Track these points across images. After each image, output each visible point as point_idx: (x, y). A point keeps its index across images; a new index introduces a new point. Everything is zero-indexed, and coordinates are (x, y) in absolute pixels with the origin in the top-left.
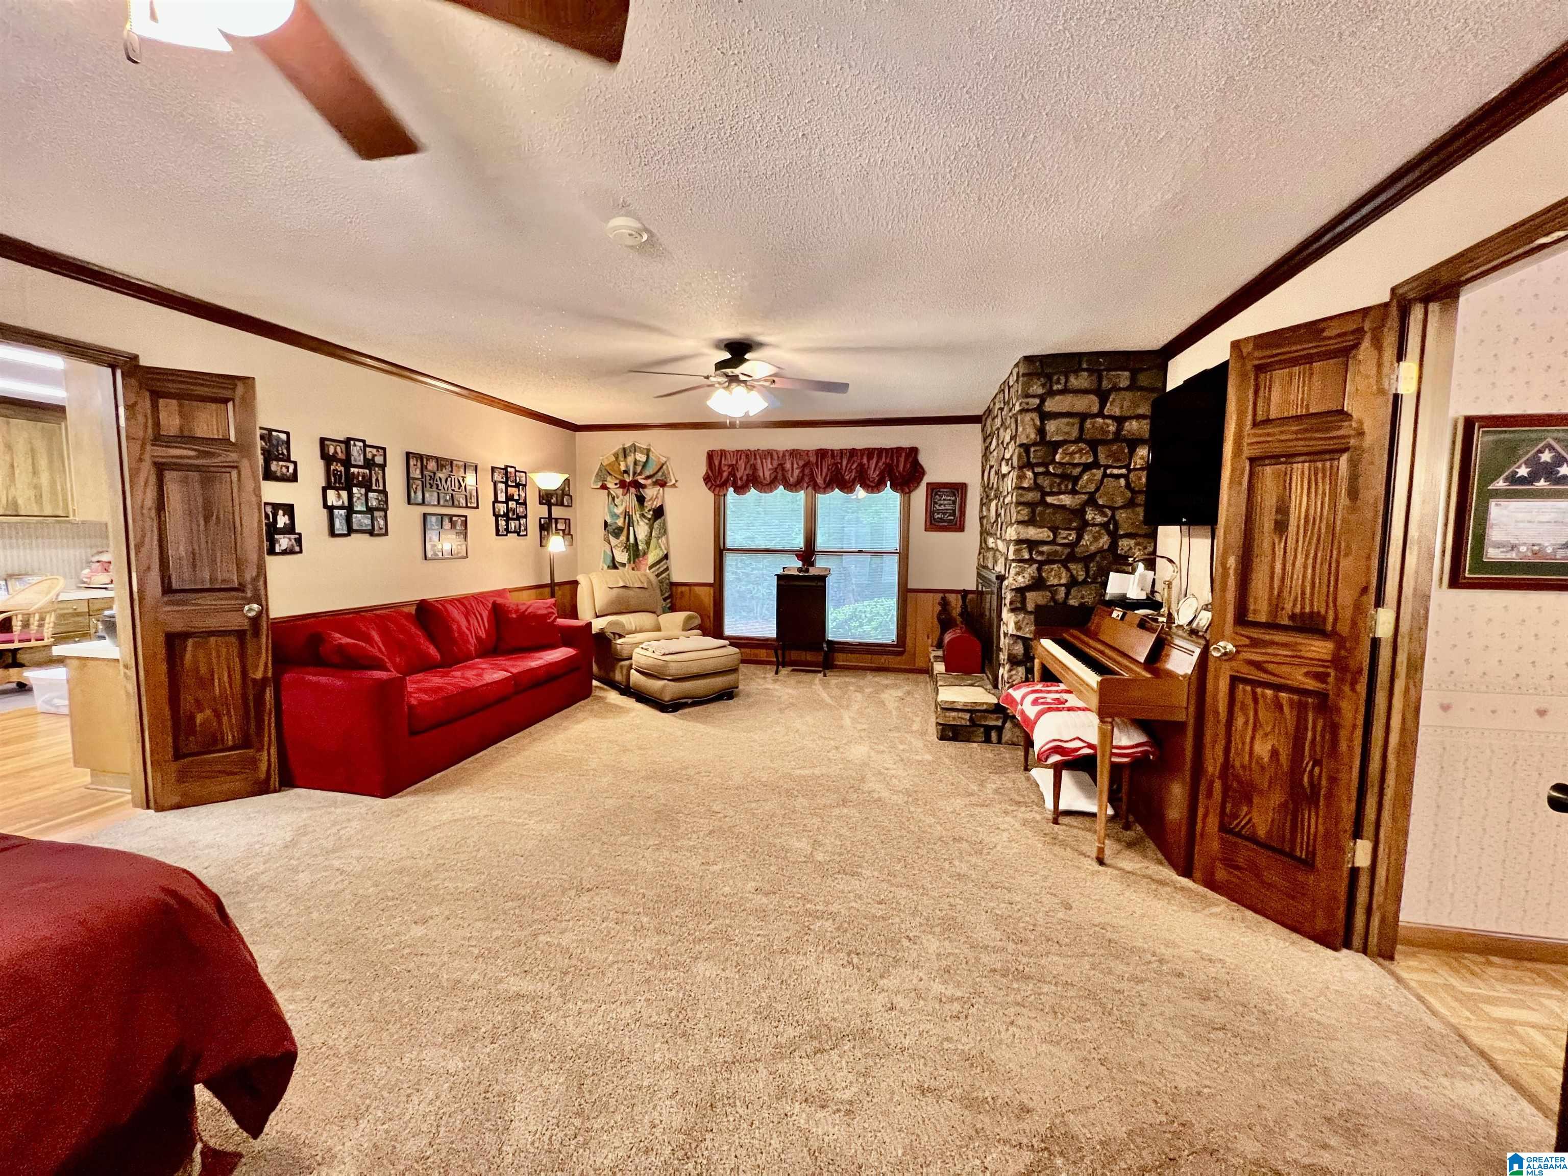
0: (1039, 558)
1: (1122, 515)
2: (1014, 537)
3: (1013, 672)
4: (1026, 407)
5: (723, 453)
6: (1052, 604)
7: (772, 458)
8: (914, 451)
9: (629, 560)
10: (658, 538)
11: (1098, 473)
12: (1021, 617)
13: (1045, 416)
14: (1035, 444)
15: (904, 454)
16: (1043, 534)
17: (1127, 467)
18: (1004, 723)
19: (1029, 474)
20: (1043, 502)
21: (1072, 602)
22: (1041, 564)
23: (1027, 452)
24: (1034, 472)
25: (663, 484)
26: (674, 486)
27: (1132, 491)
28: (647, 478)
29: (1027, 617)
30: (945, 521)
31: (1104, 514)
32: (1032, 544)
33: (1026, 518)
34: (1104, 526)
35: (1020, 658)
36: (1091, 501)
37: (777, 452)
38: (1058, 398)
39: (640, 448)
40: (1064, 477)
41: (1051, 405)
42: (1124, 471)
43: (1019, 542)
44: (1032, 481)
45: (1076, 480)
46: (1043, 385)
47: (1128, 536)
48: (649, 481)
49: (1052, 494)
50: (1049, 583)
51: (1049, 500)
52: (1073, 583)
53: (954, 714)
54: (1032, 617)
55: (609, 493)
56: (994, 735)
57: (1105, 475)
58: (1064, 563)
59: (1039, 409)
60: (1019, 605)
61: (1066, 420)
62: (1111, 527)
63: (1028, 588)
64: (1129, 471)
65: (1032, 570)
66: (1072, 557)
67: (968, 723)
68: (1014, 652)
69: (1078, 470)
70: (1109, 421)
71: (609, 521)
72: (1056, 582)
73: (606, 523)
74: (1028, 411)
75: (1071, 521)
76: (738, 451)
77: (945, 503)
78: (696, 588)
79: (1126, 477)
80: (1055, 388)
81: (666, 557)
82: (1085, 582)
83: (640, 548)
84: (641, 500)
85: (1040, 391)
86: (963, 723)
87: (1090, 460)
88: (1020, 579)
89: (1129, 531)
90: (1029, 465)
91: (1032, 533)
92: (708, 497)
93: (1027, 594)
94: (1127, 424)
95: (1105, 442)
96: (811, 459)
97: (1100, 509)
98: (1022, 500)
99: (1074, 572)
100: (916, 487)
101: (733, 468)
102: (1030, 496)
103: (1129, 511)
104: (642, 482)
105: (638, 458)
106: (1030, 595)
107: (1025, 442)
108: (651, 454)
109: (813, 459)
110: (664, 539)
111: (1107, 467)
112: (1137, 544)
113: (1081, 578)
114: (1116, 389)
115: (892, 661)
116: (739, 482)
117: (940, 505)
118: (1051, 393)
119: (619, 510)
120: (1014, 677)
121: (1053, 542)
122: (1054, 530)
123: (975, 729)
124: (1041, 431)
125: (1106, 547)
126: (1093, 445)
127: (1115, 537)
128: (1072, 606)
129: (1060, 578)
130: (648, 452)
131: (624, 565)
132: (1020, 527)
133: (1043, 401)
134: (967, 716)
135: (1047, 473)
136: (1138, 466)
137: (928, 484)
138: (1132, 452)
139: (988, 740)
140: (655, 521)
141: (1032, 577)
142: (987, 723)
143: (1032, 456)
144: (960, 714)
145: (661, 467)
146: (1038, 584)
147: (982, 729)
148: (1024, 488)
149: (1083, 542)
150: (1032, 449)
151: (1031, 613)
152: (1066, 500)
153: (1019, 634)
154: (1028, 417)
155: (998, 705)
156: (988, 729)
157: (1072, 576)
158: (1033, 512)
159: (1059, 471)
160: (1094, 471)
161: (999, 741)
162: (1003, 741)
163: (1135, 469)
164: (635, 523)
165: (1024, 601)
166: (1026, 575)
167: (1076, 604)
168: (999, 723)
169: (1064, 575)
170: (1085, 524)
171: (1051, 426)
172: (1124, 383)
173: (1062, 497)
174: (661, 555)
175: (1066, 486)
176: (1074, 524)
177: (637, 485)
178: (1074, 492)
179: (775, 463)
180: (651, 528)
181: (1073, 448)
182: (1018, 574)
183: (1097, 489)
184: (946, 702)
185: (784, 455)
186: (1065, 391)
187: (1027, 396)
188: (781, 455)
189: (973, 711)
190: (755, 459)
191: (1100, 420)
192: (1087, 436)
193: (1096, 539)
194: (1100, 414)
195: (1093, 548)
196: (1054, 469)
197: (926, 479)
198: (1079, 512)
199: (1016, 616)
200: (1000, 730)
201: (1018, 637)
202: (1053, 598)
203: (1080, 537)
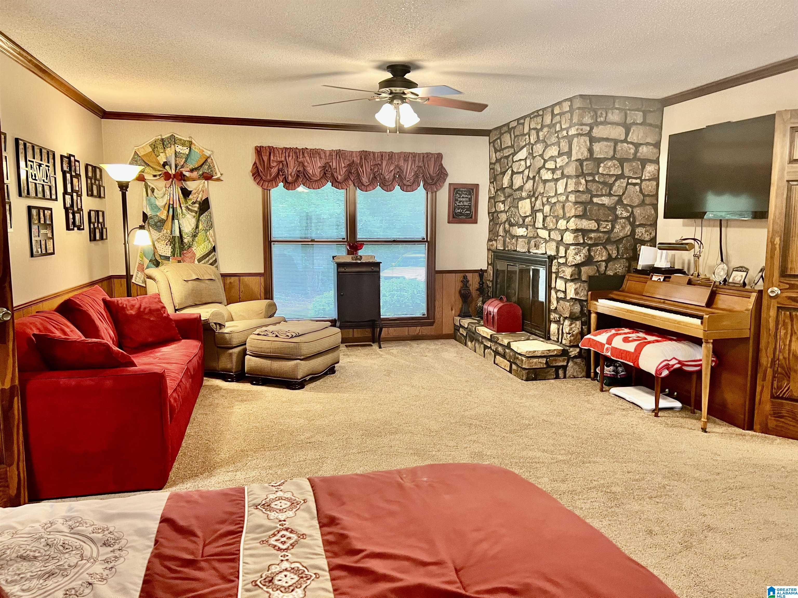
0: (589, 242)
1: (637, 211)
2: (574, 227)
3: (573, 325)
4: (581, 132)
5: (271, 150)
6: (597, 274)
7: (320, 158)
8: (439, 156)
9: (173, 253)
10: (206, 231)
11: (623, 182)
12: (578, 285)
13: (593, 140)
14: (587, 160)
15: (433, 159)
16: (592, 225)
17: (640, 178)
18: (568, 363)
19: (583, 181)
20: (591, 201)
21: (610, 273)
22: (591, 246)
23: (581, 165)
24: (586, 180)
25: (208, 177)
26: (218, 180)
27: (644, 196)
28: (192, 171)
29: (582, 284)
30: (463, 215)
31: (627, 211)
32: (584, 232)
33: (581, 213)
34: (627, 218)
35: (577, 315)
36: (620, 201)
37: (324, 151)
38: (601, 127)
39: (180, 140)
40: (604, 183)
41: (598, 132)
42: (638, 181)
43: (576, 231)
44: (585, 187)
45: (611, 186)
46: (592, 117)
47: (641, 225)
48: (195, 174)
49: (597, 196)
50: (595, 260)
51: (595, 200)
52: (610, 259)
53: (535, 360)
54: (586, 285)
55: (146, 186)
56: (561, 372)
57: (628, 184)
58: (604, 245)
59: (589, 134)
60: (577, 277)
61: (605, 143)
62: (631, 220)
63: (583, 264)
64: (642, 181)
65: (585, 251)
66: (608, 241)
67: (545, 366)
68: (575, 311)
69: (613, 179)
70: (631, 146)
71: (149, 213)
72: (600, 259)
73: (145, 216)
74: (582, 135)
75: (609, 215)
76: (286, 149)
77: (464, 201)
78: (246, 279)
79: (640, 185)
80: (599, 120)
81: (214, 249)
82: (616, 258)
83: (186, 241)
84: (186, 193)
85: (590, 121)
86: (542, 366)
87: (620, 173)
88: (578, 258)
89: (642, 222)
90: (583, 175)
91: (585, 224)
92: (257, 191)
93: (582, 268)
94: (640, 148)
95: (627, 160)
96: (355, 159)
97: (625, 206)
98: (579, 200)
99: (611, 252)
100: (441, 187)
101: (284, 164)
102: (585, 198)
103: (642, 208)
104: (187, 174)
105: (178, 150)
106: (583, 269)
107: (580, 157)
108: (193, 147)
109: (357, 160)
110: (211, 231)
111: (629, 178)
112: (646, 231)
113: (614, 256)
114: (634, 124)
115: (426, 330)
116: (290, 178)
117: (460, 202)
118: (597, 124)
119: (161, 202)
120: (573, 329)
121: (597, 231)
122: (597, 221)
123: (549, 369)
124: (590, 151)
125: (629, 233)
126: (622, 162)
127: (634, 226)
128: (610, 275)
129: (602, 256)
130: (190, 144)
131: (167, 258)
132: (577, 220)
133: (591, 129)
134: (544, 361)
135: (594, 181)
136: (647, 178)
137: (450, 184)
138: (643, 167)
139: (557, 377)
140: (201, 214)
141: (586, 256)
142: (557, 364)
143: (585, 168)
144: (540, 360)
145: (206, 160)
146: (589, 261)
147: (554, 369)
148: (579, 191)
149: (615, 230)
150: (585, 163)
151: (585, 281)
152: (606, 200)
153: (577, 297)
154: (583, 139)
155: (563, 350)
156: (558, 368)
157: (609, 254)
158: (585, 209)
159: (602, 180)
160: (622, 180)
161: (565, 377)
162: (567, 376)
163: (645, 180)
164: (180, 216)
165: (580, 273)
166: (582, 255)
167: (612, 274)
168: (565, 364)
169: (604, 254)
170: (617, 217)
171: (597, 147)
172: (639, 120)
173: (603, 198)
174: (210, 247)
175: (606, 190)
176: (610, 218)
177: (181, 177)
178: (610, 195)
179: (323, 161)
180: (198, 221)
181: (610, 163)
182: (576, 254)
183: (623, 194)
184: (530, 352)
185: (331, 155)
186: (605, 123)
187: (582, 124)
188: (328, 154)
189: (547, 356)
190: (304, 156)
191: (625, 144)
192: (618, 156)
193: (623, 228)
194: (625, 141)
195: (621, 235)
196: (598, 178)
197: (449, 180)
198: (613, 209)
199: (575, 284)
200: (565, 368)
201: (576, 299)
202: (598, 270)
203: (613, 227)
